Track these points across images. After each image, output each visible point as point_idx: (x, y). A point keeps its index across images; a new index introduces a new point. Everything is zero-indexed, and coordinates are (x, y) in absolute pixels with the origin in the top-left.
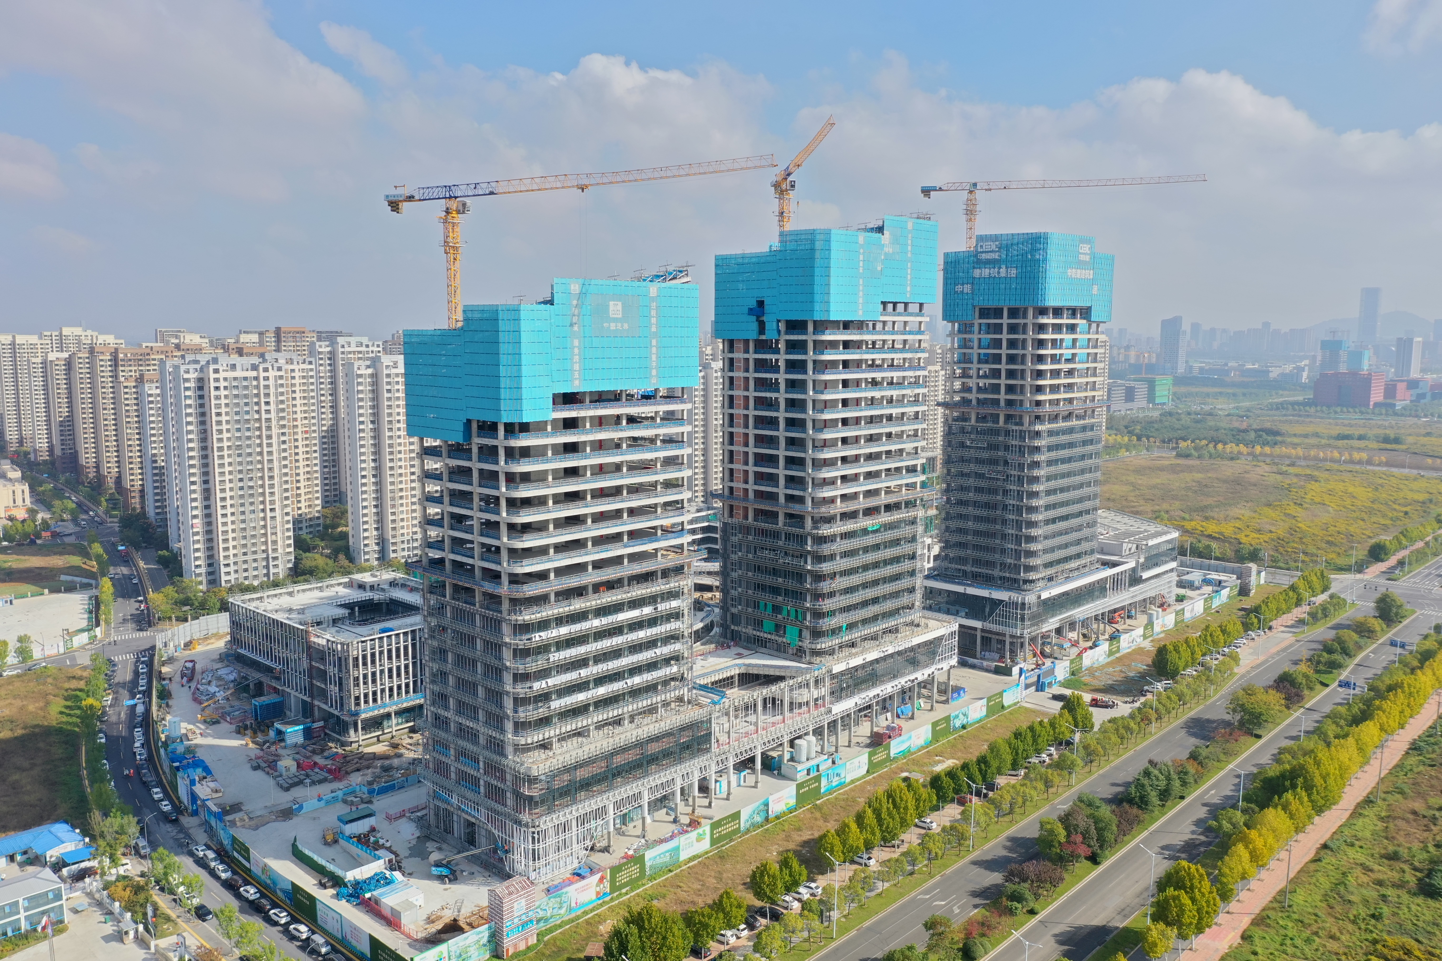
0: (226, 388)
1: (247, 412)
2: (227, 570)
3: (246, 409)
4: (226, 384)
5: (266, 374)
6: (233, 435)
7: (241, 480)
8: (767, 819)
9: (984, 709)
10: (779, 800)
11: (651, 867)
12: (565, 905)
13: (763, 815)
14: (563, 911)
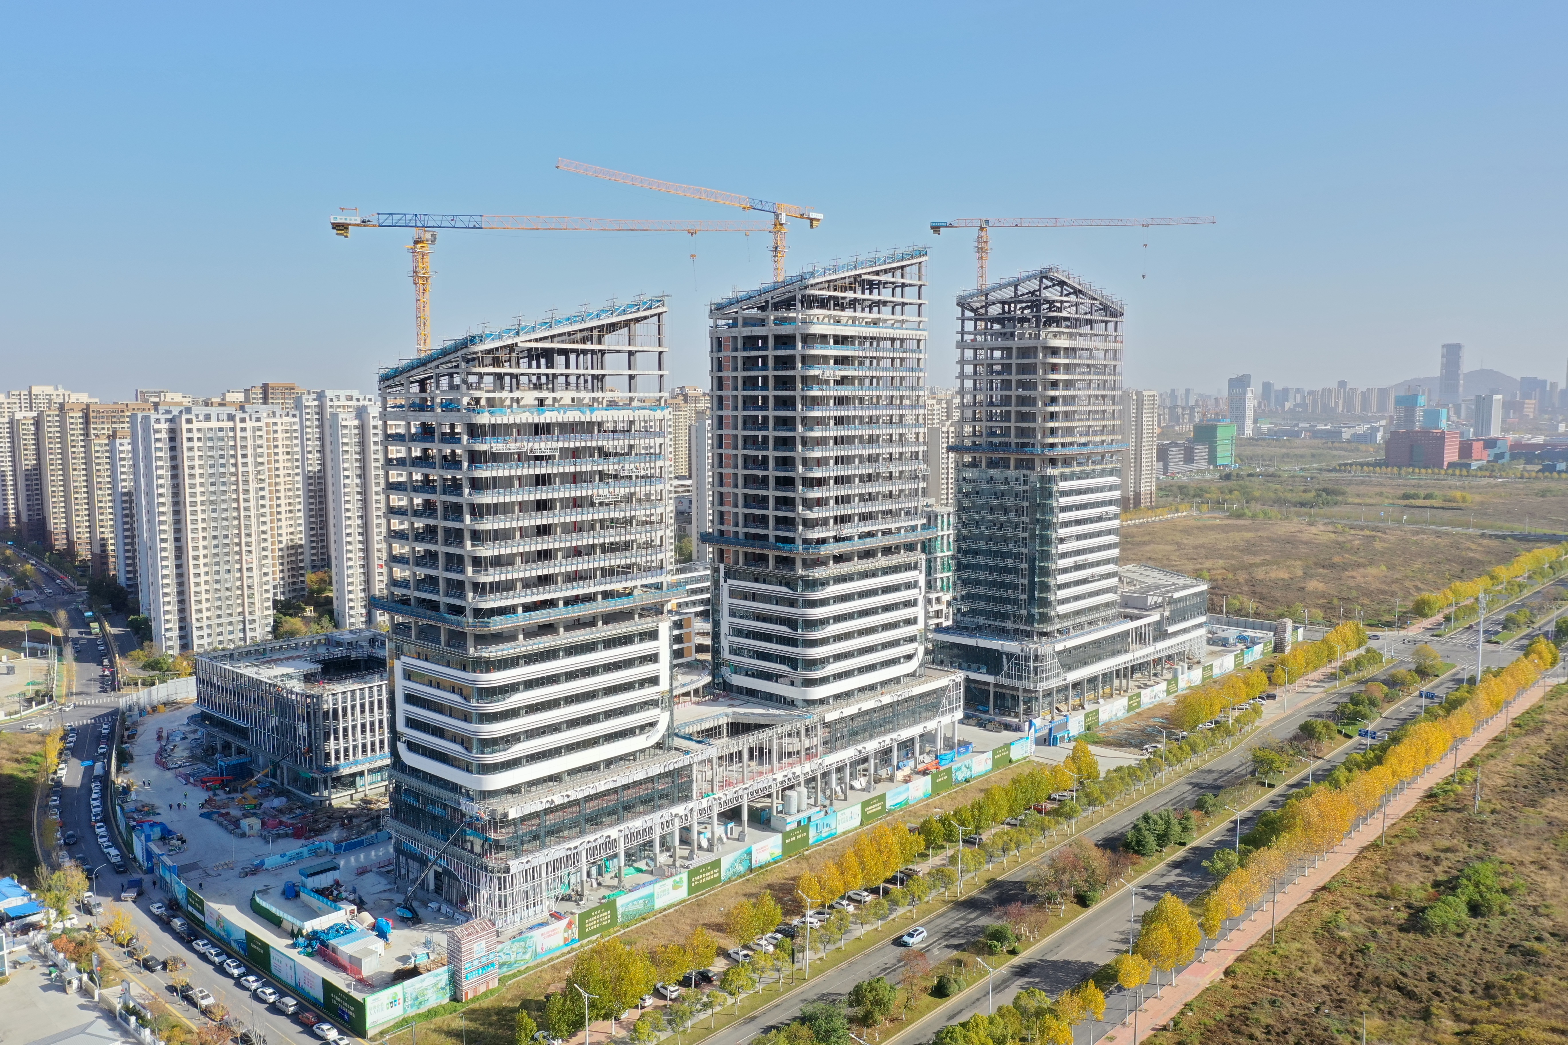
0: (199, 439)
1: (223, 466)
2: (200, 633)
3: (222, 461)
4: (200, 435)
5: (243, 425)
6: (207, 489)
7: (215, 537)
8: (751, 870)
9: (990, 763)
10: (763, 850)
11: (623, 914)
12: (530, 950)
13: (746, 864)
14: (527, 956)
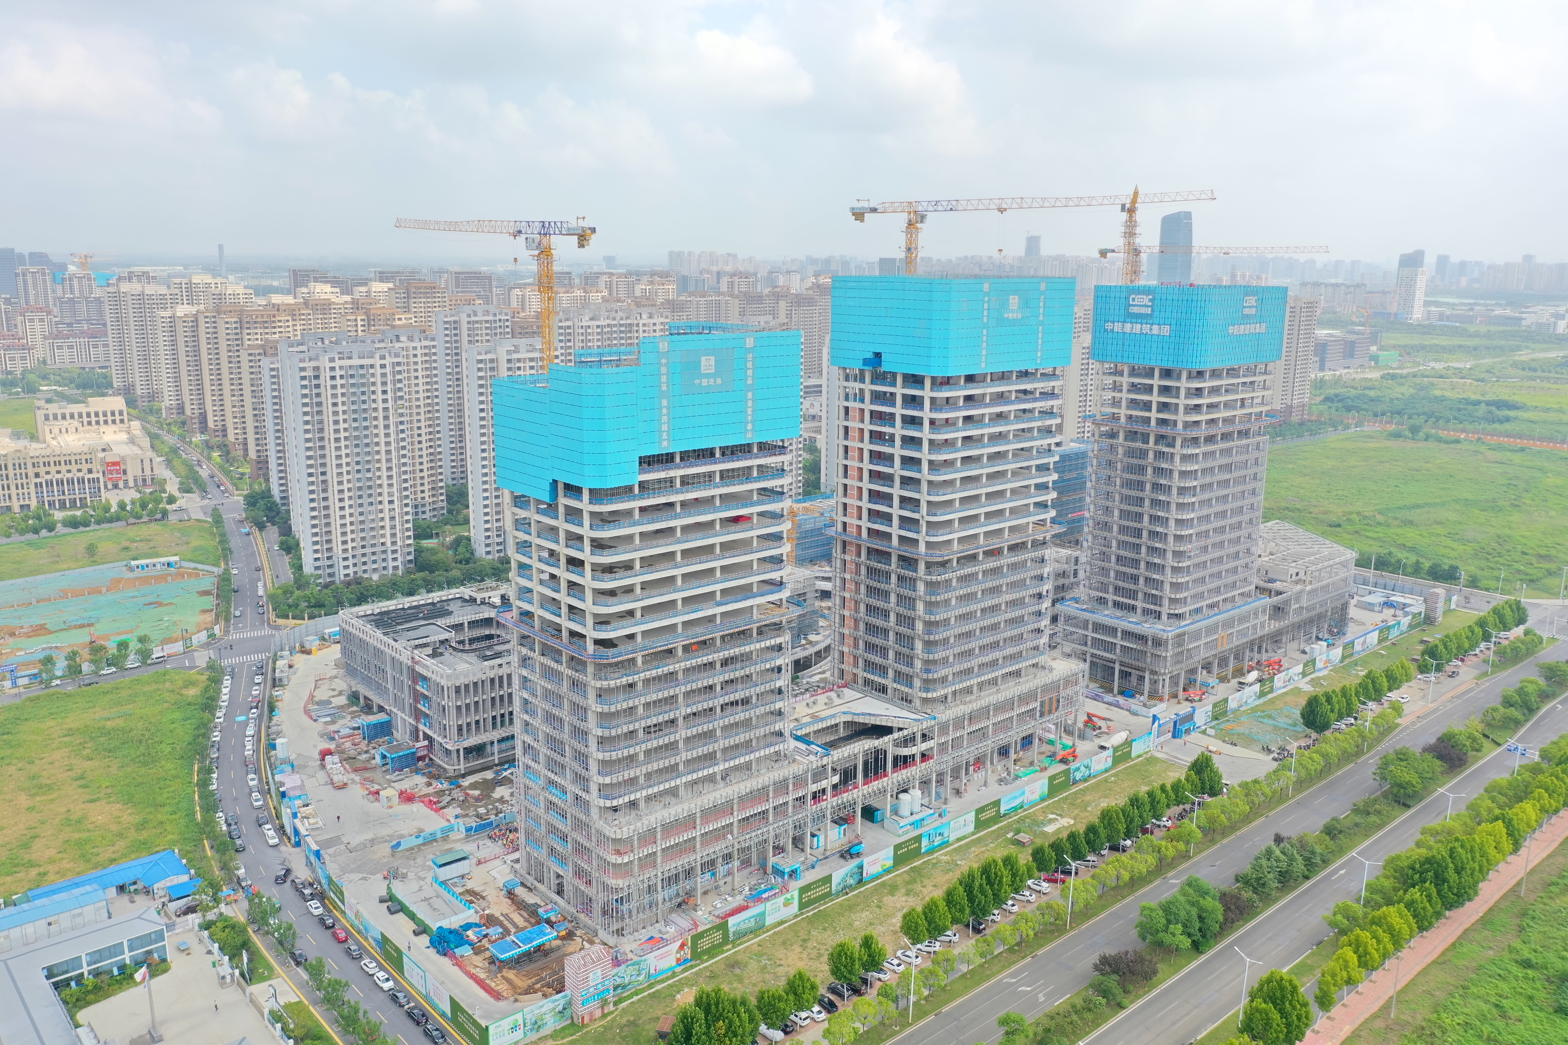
0: (342, 377)
1: (364, 402)
2: (346, 563)
3: (363, 398)
4: (342, 373)
5: (383, 362)
6: (350, 425)
8: (860, 881)
9: (1110, 760)
10: (874, 863)
11: (734, 933)
12: (644, 972)
13: (857, 877)
14: (641, 978)
